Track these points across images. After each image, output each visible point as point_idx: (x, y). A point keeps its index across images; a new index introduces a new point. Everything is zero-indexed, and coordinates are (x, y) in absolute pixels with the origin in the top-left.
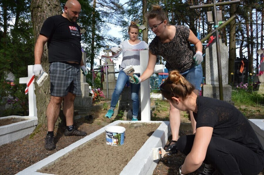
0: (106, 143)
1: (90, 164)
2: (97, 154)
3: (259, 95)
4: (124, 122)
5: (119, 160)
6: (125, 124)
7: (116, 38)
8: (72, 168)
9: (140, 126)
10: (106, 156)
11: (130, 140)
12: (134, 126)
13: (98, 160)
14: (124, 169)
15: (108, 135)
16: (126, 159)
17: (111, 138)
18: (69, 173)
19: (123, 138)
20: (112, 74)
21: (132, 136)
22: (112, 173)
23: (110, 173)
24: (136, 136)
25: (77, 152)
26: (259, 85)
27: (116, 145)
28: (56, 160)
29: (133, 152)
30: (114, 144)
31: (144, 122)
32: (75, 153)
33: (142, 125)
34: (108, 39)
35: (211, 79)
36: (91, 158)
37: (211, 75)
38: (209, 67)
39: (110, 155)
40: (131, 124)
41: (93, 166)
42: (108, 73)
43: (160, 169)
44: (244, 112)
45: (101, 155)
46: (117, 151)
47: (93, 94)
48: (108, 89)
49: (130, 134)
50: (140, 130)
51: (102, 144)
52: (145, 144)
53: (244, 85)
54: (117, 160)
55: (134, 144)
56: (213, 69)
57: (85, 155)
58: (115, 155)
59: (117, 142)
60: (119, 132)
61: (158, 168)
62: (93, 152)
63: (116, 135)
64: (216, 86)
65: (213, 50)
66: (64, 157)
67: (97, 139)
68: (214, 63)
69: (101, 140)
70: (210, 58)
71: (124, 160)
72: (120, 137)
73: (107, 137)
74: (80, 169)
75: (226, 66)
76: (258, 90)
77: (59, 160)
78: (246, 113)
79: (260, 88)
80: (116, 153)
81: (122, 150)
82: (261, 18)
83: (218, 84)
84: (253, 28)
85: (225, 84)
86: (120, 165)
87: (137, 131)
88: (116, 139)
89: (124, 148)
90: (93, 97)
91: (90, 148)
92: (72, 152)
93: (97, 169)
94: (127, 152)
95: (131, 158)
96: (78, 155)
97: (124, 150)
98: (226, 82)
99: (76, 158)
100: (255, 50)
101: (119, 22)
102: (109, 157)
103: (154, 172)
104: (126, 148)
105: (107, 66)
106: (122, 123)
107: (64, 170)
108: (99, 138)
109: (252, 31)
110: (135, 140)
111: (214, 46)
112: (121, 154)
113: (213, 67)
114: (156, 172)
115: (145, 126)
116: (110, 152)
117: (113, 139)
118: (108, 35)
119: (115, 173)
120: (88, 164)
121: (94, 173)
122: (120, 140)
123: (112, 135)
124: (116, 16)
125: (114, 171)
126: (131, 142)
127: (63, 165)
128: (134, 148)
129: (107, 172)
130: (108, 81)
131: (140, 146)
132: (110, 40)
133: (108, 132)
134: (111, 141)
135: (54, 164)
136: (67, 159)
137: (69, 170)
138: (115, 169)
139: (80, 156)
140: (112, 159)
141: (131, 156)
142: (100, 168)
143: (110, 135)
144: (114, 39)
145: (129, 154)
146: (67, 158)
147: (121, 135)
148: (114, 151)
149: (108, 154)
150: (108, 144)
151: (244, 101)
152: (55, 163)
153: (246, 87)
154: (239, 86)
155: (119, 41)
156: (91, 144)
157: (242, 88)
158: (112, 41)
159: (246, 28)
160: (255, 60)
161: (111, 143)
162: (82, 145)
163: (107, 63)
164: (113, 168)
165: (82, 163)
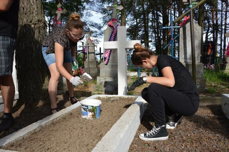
0: (81, 117)
1: (62, 139)
2: (71, 128)
3: (226, 74)
4: (101, 96)
5: (93, 134)
6: (103, 98)
7: (97, 24)
8: (41, 143)
9: (117, 100)
10: (79, 130)
11: (107, 113)
12: (111, 100)
13: (71, 134)
14: (97, 145)
15: (83, 108)
16: (101, 133)
17: (87, 111)
18: (37, 149)
19: (99, 112)
20: (93, 54)
21: (108, 109)
22: (84, 149)
23: (82, 149)
24: (112, 109)
25: (50, 126)
26: (226, 65)
27: (92, 119)
28: (26, 134)
29: (108, 125)
30: (90, 117)
31: (121, 96)
32: (47, 127)
33: (119, 98)
34: (90, 25)
35: (184, 57)
36: (64, 132)
37: (184, 54)
38: (183, 46)
39: (84, 129)
40: (108, 98)
41: (64, 141)
42: (89, 53)
43: (136, 143)
44: (214, 88)
45: (75, 128)
46: (92, 125)
47: (74, 71)
48: (89, 68)
49: (107, 108)
50: (116, 104)
51: (78, 117)
52: (121, 117)
53: (211, 66)
54: (90, 135)
55: (110, 118)
56: (186, 47)
57: (57, 129)
58: (90, 129)
59: (93, 116)
60: (95, 105)
61: (134, 142)
62: (67, 126)
63: (92, 108)
64: (189, 63)
65: (186, 30)
66: (35, 131)
67: (73, 112)
68: (187, 42)
69: (77, 113)
70: (184, 37)
71: (99, 134)
72: (96, 111)
73: (83, 110)
74: (49, 145)
75: (199, 45)
76: (225, 69)
77: (29, 134)
78: (216, 89)
79: (227, 68)
80: (90, 127)
81: (97, 124)
82: (225, 8)
83: (192, 61)
84: (218, 17)
85: (198, 62)
86: (94, 140)
87: (114, 105)
88: (91, 112)
89: (100, 121)
90: (74, 74)
91: (64, 121)
92: (44, 126)
93: (67, 145)
94: (102, 125)
95: (106, 133)
96: (50, 129)
97: (99, 124)
98: (198, 60)
99: (48, 132)
100: (219, 36)
101: (100, 9)
102: (82, 131)
103: (130, 147)
104: (102, 122)
105: (88, 47)
106: (99, 97)
107: (32, 145)
108: (75, 111)
109: (217, 19)
110: (111, 113)
111: (188, 25)
112: (96, 127)
113: (186, 46)
114: (133, 147)
115: (121, 100)
116: (84, 126)
117: (88, 112)
118: (90, 21)
119: (87, 149)
120: (59, 139)
121: (65, 149)
122: (96, 113)
123: (88, 108)
124: (97, 4)
125: (86, 148)
126: (108, 115)
127: (32, 140)
128: (110, 122)
129: (78, 148)
130: (89, 60)
131: (116, 120)
132: (92, 25)
133: (83, 106)
134: (87, 115)
135: (23, 139)
136: (38, 134)
137: (38, 146)
138: (88, 145)
139: (53, 130)
140: (86, 133)
141: (106, 130)
142: (72, 144)
143: (86, 109)
144: (96, 25)
145: (105, 128)
146: (38, 132)
147: (97, 108)
148: (89, 125)
149: (82, 128)
150: (84, 117)
151: (213, 78)
152: (24, 137)
153: (213, 67)
154: (206, 67)
155: (99, 27)
156: (66, 117)
157: (209, 68)
158: (93, 26)
159: (212, 17)
160: (219, 45)
161: (86, 116)
162: (56, 118)
163: (88, 44)
164: (85, 143)
165: (53, 138)
